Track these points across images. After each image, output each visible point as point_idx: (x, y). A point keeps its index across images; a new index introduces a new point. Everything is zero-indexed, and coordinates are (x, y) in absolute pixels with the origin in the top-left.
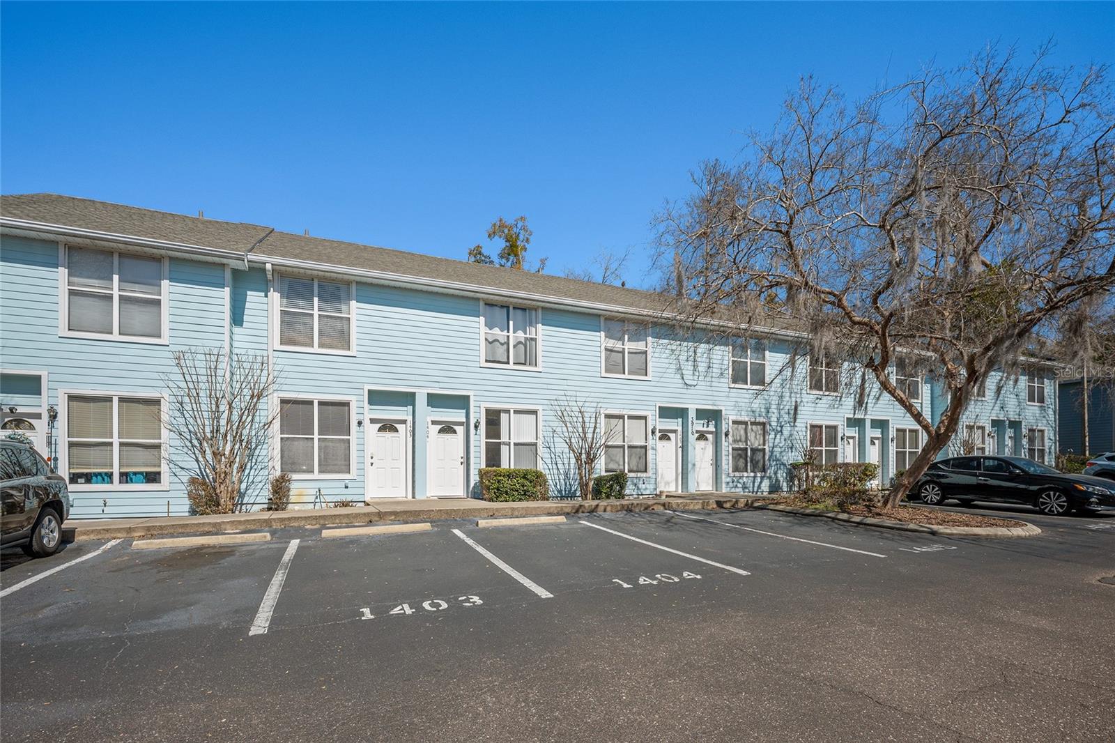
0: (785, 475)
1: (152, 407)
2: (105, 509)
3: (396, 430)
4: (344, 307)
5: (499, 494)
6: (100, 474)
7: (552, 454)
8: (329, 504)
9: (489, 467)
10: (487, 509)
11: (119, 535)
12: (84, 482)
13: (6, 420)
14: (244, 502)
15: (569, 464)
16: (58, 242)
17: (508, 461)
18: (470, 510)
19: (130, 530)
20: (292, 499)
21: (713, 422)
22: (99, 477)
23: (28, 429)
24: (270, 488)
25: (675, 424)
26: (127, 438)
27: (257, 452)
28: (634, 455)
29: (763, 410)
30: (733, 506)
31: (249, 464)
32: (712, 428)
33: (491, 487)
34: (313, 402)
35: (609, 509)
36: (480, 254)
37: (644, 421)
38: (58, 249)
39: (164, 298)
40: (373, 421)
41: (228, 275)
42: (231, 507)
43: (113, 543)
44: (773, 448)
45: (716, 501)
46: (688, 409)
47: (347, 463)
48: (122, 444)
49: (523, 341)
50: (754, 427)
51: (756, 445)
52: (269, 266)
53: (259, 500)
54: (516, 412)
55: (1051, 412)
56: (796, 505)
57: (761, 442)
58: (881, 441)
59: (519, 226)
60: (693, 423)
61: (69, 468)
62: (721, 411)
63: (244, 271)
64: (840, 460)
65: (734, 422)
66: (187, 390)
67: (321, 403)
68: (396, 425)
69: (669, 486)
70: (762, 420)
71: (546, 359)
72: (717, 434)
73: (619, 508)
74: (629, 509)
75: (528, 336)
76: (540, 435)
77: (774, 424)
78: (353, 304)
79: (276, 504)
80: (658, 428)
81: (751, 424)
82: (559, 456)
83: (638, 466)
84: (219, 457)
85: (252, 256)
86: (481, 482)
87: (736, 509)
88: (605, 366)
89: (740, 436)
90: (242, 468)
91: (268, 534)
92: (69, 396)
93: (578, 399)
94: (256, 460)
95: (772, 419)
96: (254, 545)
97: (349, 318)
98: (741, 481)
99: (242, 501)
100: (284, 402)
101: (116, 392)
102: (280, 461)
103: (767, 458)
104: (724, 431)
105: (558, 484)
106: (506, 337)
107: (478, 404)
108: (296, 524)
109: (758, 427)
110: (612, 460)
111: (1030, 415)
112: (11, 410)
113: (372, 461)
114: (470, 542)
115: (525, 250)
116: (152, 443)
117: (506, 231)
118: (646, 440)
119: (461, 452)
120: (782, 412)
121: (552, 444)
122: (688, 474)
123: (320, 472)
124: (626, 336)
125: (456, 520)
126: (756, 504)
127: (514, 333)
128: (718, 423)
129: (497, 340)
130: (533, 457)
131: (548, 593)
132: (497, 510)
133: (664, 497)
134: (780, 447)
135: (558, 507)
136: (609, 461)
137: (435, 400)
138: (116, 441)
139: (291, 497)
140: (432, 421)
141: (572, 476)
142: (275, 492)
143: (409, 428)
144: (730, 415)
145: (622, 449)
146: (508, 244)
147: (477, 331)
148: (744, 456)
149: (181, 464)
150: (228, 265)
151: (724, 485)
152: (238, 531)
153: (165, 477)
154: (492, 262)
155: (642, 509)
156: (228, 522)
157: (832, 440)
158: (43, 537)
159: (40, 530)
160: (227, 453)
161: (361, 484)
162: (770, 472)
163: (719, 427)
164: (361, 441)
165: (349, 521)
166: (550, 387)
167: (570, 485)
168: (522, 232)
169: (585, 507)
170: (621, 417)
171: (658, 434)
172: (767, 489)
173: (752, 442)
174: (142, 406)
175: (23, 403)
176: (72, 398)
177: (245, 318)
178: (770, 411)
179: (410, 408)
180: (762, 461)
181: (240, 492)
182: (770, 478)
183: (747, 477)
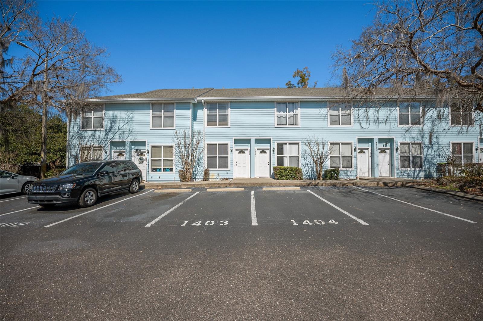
0: (435, 169)
1: (171, 148)
2: (160, 179)
3: (244, 153)
4: (226, 111)
5: (281, 177)
6: (159, 169)
7: (305, 161)
8: (221, 179)
9: (278, 166)
10: (269, 183)
11: (155, 188)
12: (155, 171)
13: (139, 154)
15: (313, 164)
16: (150, 103)
17: (286, 164)
19: (158, 186)
20: (210, 177)
21: (389, 144)
23: (144, 156)
24: (204, 173)
25: (368, 146)
26: (165, 158)
27: (200, 161)
28: (345, 160)
29: (419, 137)
30: (393, 185)
32: (388, 147)
33: (278, 174)
35: (324, 184)
36: (290, 84)
37: (350, 145)
38: (150, 105)
39: (174, 115)
40: (236, 150)
41: (191, 105)
42: (190, 179)
43: (152, 190)
44: (427, 155)
45: (385, 182)
46: (374, 138)
47: (227, 165)
48: (164, 160)
49: (293, 116)
50: (414, 146)
51: (416, 154)
52: (203, 101)
53: (201, 177)
54: (290, 144)
56: (432, 186)
57: (419, 152)
59: (305, 71)
60: (377, 145)
61: (152, 167)
62: (393, 138)
63: (196, 103)
64: (475, 162)
65: (401, 144)
67: (219, 144)
68: (245, 151)
69: (364, 174)
70: (419, 142)
71: (302, 122)
72: (391, 150)
73: (329, 184)
75: (295, 113)
76: (300, 153)
77: (427, 144)
78: (229, 109)
79: (205, 178)
81: (412, 144)
82: (309, 161)
83: (347, 165)
85: (198, 99)
86: (275, 172)
87: (396, 187)
88: (330, 122)
89: (405, 150)
91: (191, 189)
92: (152, 146)
93: (316, 137)
94: (200, 164)
95: (426, 141)
96: (185, 193)
97: (228, 114)
98: (406, 172)
99: (196, 177)
100: (208, 144)
101: (163, 144)
102: (207, 164)
103: (423, 160)
104: (395, 148)
106: (285, 115)
107: (274, 142)
108: (202, 186)
109: (417, 145)
110: (334, 163)
112: (140, 151)
113: (236, 164)
114: (253, 196)
115: (308, 79)
116: (171, 159)
117: (300, 74)
118: (351, 153)
119: (269, 161)
121: (305, 156)
122: (374, 169)
123: (219, 168)
124: (340, 109)
126: (408, 185)
127: (288, 113)
128: (392, 144)
129: (282, 116)
130: (297, 162)
131: (257, 223)
132: (275, 183)
133: (357, 180)
134: (431, 155)
135: (300, 183)
136: (333, 163)
137: (258, 141)
140: (257, 149)
141: (314, 169)
142: (205, 175)
143: (249, 152)
144: (398, 140)
145: (339, 158)
146: (301, 78)
147: (274, 113)
148: (408, 160)
149: (178, 166)
150: (191, 102)
151: (395, 175)
153: (174, 170)
154: (295, 86)
155: (341, 185)
156: (183, 185)
157: (469, 151)
158: (133, 188)
159: (132, 186)
160: (189, 162)
161: (232, 172)
162: (425, 168)
163: (392, 146)
164: (232, 157)
165: (220, 186)
166: (304, 133)
168: (306, 73)
169: (312, 184)
170: (339, 144)
171: (358, 151)
172: (423, 176)
173: (413, 153)
174: (168, 148)
175: (142, 149)
176: (152, 147)
177: (197, 118)
178: (424, 137)
179: (249, 144)
180: (419, 162)
181: (195, 175)
182: (425, 171)
183: (410, 170)
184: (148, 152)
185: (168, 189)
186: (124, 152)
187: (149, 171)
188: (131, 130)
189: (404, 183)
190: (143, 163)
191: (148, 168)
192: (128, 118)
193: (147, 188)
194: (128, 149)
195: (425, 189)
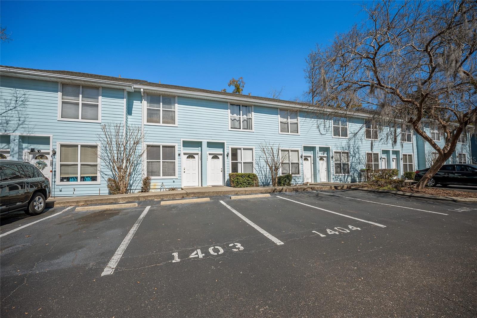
0: (357, 174)
1: (93, 149)
2: (75, 192)
3: (194, 158)
4: (173, 107)
5: (238, 185)
6: (73, 177)
7: (259, 167)
8: (167, 189)
9: (233, 172)
10: (234, 191)
11: (73, 204)
12: (66, 181)
13: (37, 155)
14: (132, 189)
15: (266, 171)
16: (58, 82)
17: (241, 170)
18: (227, 191)
19: (78, 202)
20: (151, 187)
21: (326, 152)
22: (72, 179)
23: (45, 159)
24: (142, 183)
25: (310, 154)
26: (83, 162)
27: (137, 167)
28: (293, 167)
29: (347, 147)
30: (341, 188)
31: (134, 172)
32: (325, 155)
33: (234, 181)
34: (160, 146)
35: (287, 190)
37: (297, 152)
38: (58, 85)
39: (100, 104)
40: (185, 154)
41: (126, 94)
42: (125, 191)
43: (69, 208)
44: (352, 163)
45: (334, 186)
46: (315, 147)
47: (174, 172)
48: (82, 165)
49: (246, 120)
50: (343, 154)
51: (345, 162)
52: (142, 90)
53: (138, 188)
54: (244, 149)
55: (467, 146)
56: (373, 188)
57: (347, 161)
58: (396, 159)
59: (240, 81)
60: (318, 153)
61: (60, 175)
62: (329, 147)
63: (132, 92)
64: (380, 168)
65: (335, 152)
66: (107, 142)
67: (163, 147)
68: (194, 156)
69: (309, 180)
70: (347, 151)
71: (256, 127)
72: (328, 158)
73: (292, 190)
74: (296, 190)
75: (248, 117)
76: (254, 158)
77: (352, 153)
78: (176, 105)
79: (145, 189)
80: (303, 155)
82: (262, 168)
83: (295, 172)
84: (120, 169)
85: (135, 85)
86: (230, 179)
87: (343, 190)
88: (281, 129)
89: (338, 158)
90: (130, 174)
91: (137, 204)
93: (270, 143)
94: (137, 171)
95: (351, 151)
96: (130, 209)
97: (175, 111)
98: (339, 177)
99: (131, 188)
100: (148, 146)
101: (79, 143)
102: (146, 171)
103: (349, 167)
104: (331, 156)
105: (262, 180)
106: (239, 118)
107: (228, 146)
108: (150, 199)
109: (345, 154)
110: (284, 169)
111: (459, 148)
112: (38, 151)
113: (184, 171)
114: (229, 207)
115: (242, 90)
116: (93, 164)
117: (235, 83)
118: (298, 160)
119: (221, 167)
120: (355, 148)
121: (259, 162)
122: (316, 175)
123: (163, 175)
124: (289, 117)
125: (220, 196)
126: (352, 188)
127: (242, 116)
129: (235, 119)
130: (251, 168)
131: (280, 241)
132: (239, 191)
133: (309, 185)
134: (355, 163)
135: (265, 190)
136: (283, 169)
137: (210, 145)
138: (79, 163)
139: (151, 186)
140: (209, 154)
141: (268, 176)
142: (144, 184)
143: (199, 157)
144: (333, 149)
145: (288, 165)
146: (236, 88)
147: (227, 115)
148: (340, 167)
149: (105, 173)
150: (125, 89)
151: (332, 180)
152: (124, 202)
153: (99, 178)
155: (302, 190)
156: (120, 198)
157: (376, 160)
158: (35, 206)
159: (33, 203)
160: (124, 168)
161: (180, 181)
162: (351, 173)
163: (328, 154)
164: (180, 162)
165: (173, 197)
166: (258, 138)
167: (267, 180)
168: (241, 83)
169: (277, 190)
170: (288, 151)
171: (303, 158)
172: (350, 181)
173: (343, 161)
174: (90, 149)
175: (43, 148)
176: (62, 146)
177: (133, 112)
178: (350, 147)
179: (200, 148)
180: (347, 169)
181: (130, 185)
182: (351, 176)
183: (341, 176)
184: (54, 153)
185: (96, 205)
186: (8, 152)
187: (55, 182)
188: (22, 119)
189: (349, 186)
190: (44, 170)
191: (53, 177)
192: (17, 101)
193: (58, 205)
194: (16, 149)
195: (369, 190)
